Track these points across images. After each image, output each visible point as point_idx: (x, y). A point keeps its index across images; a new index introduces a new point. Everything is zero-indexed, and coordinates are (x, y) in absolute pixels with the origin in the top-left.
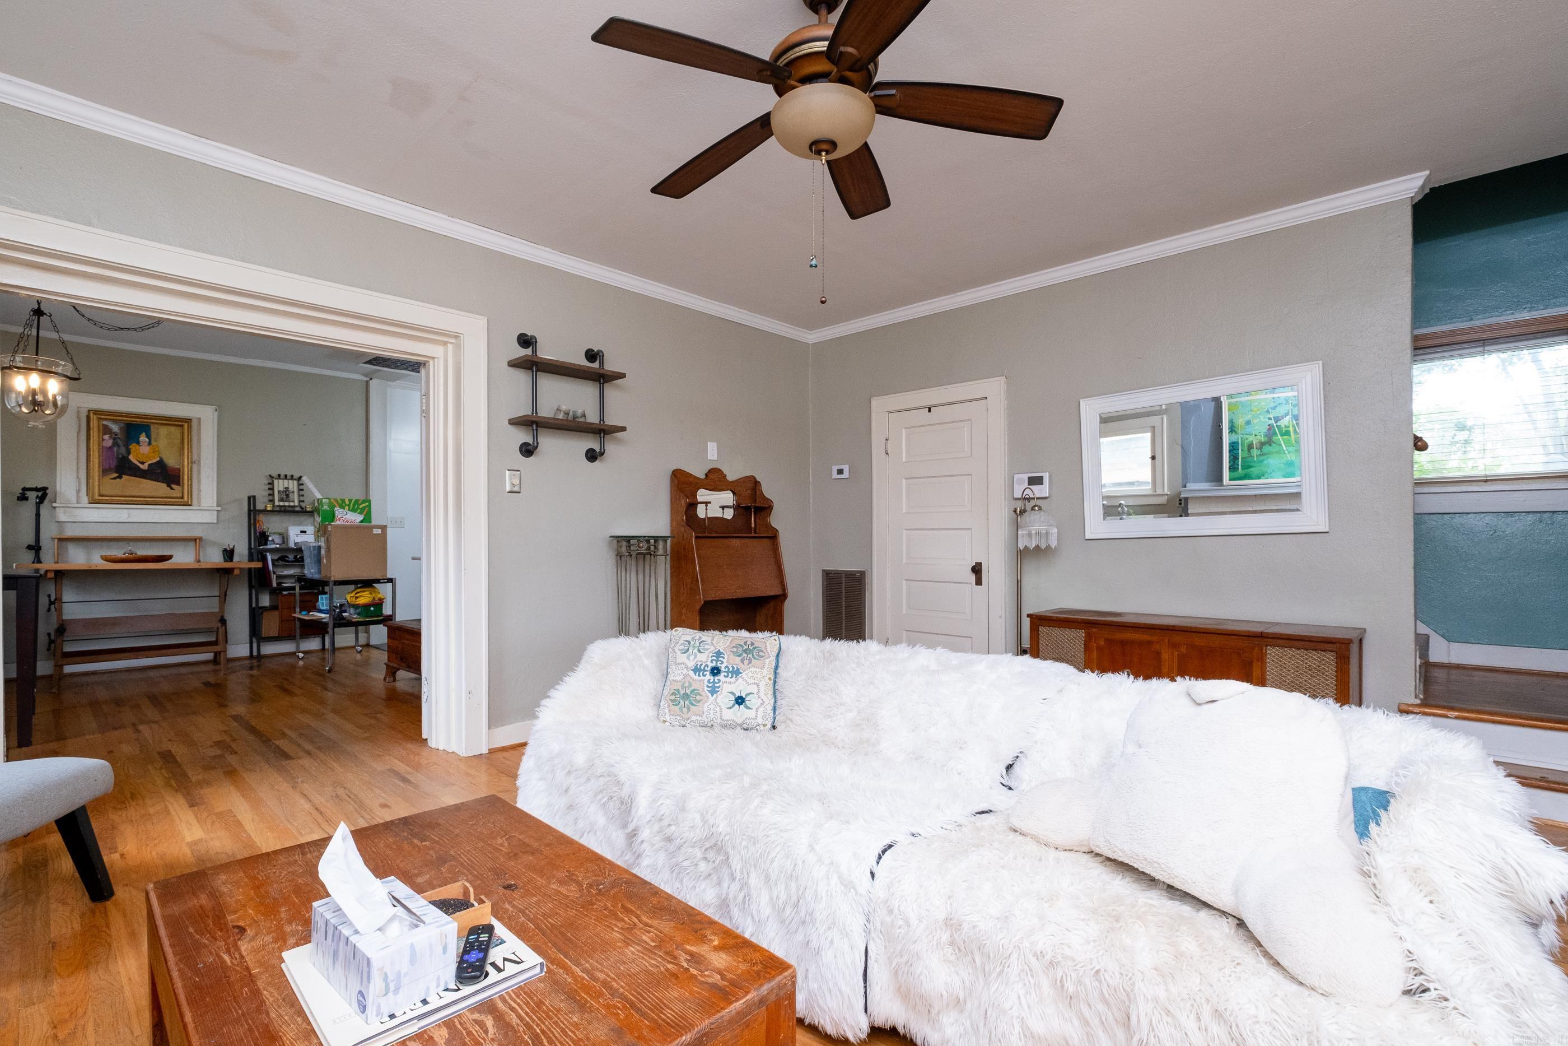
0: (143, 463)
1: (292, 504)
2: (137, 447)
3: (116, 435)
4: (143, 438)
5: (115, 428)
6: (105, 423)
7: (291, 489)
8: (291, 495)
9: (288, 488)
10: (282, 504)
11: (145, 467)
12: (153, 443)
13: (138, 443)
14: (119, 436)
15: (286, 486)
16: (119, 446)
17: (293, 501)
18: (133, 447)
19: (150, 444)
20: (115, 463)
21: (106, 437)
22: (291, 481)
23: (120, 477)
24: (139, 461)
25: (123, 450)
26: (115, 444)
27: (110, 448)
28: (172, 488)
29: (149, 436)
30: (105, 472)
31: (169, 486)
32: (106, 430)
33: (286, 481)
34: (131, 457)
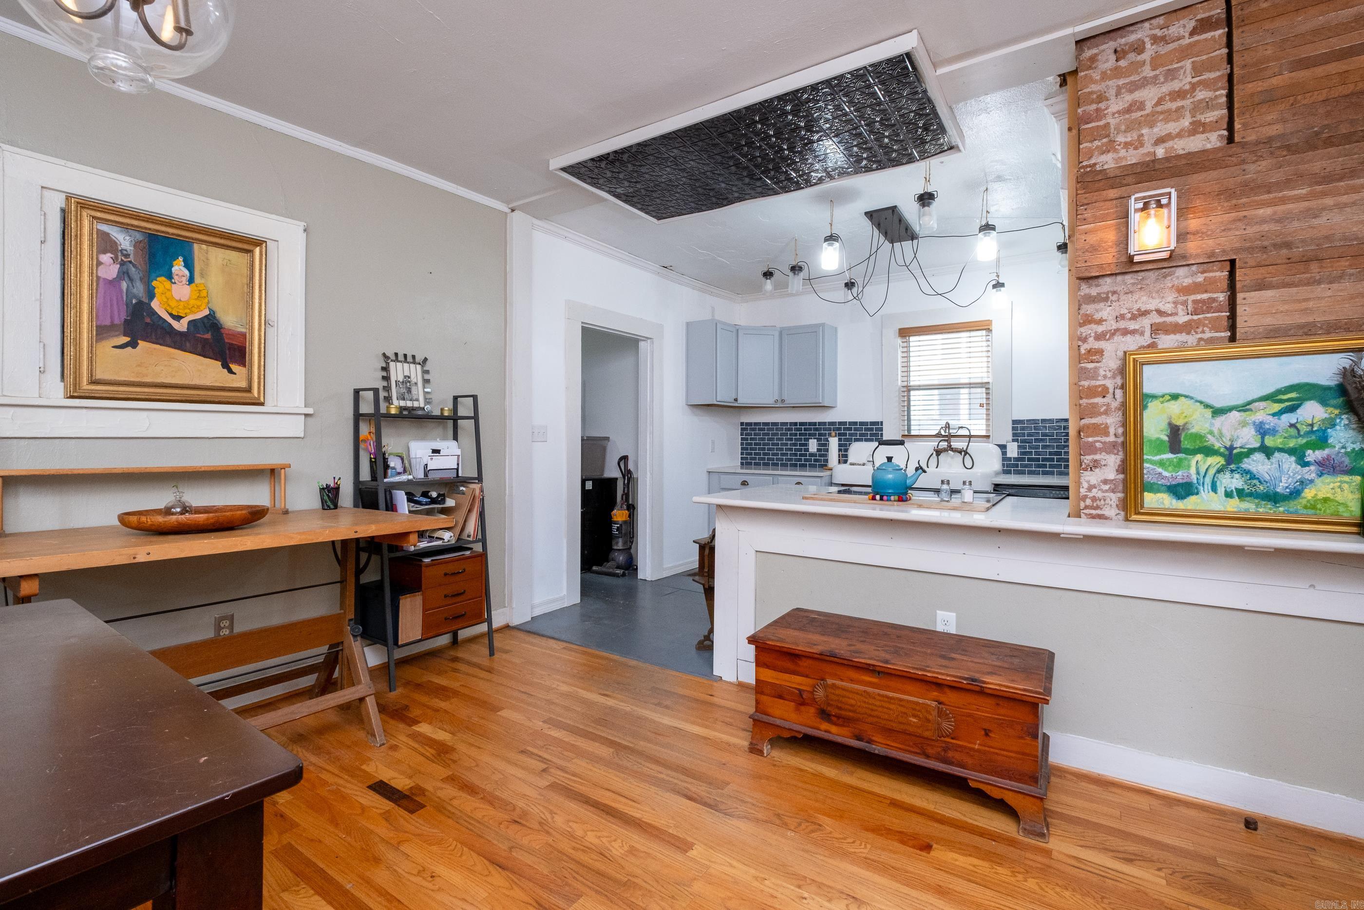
0: (178, 318)
1: (416, 404)
2: (167, 284)
3: (127, 256)
4: (179, 267)
5: (124, 241)
6: (104, 228)
7: (413, 379)
8: (414, 389)
9: (409, 377)
10: (402, 403)
11: (181, 326)
12: (198, 280)
13: (170, 277)
14: (132, 258)
15: (407, 373)
16: (131, 280)
17: (417, 400)
18: (160, 284)
19: (191, 280)
20: (124, 316)
21: (106, 258)
22: (412, 366)
23: (133, 344)
24: (171, 315)
25: (139, 289)
26: (124, 274)
27: (113, 283)
28: (231, 371)
29: (189, 265)
30: (102, 332)
31: (226, 366)
32: (106, 244)
33: (406, 365)
34: (155, 305)
